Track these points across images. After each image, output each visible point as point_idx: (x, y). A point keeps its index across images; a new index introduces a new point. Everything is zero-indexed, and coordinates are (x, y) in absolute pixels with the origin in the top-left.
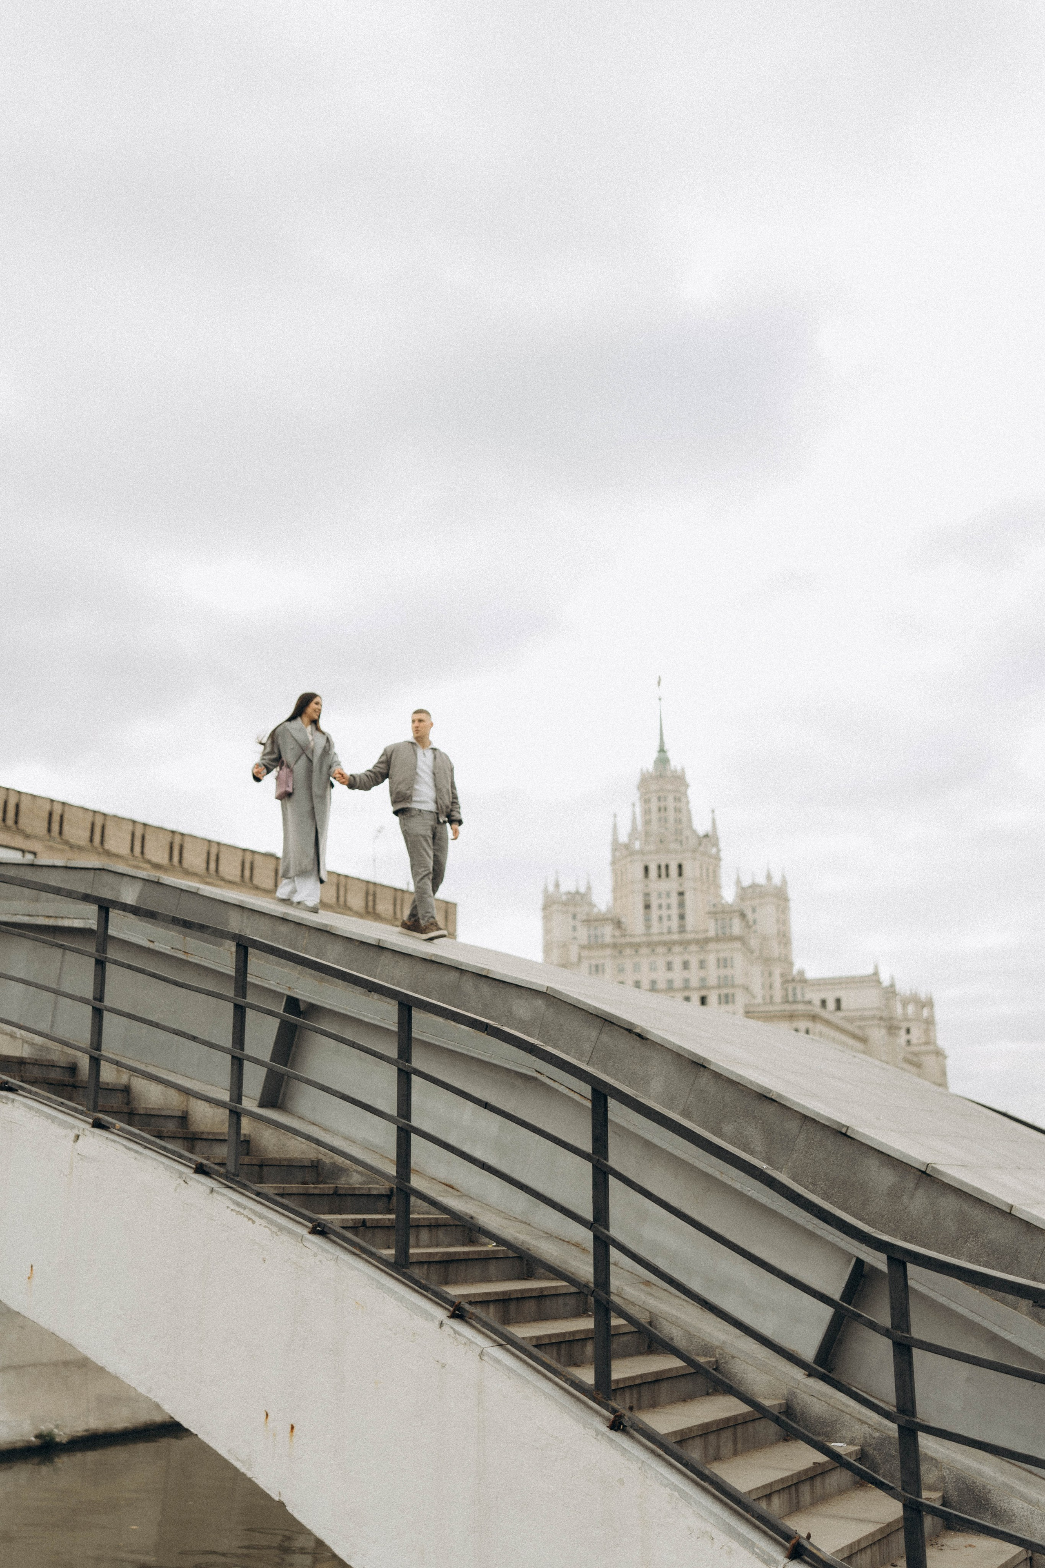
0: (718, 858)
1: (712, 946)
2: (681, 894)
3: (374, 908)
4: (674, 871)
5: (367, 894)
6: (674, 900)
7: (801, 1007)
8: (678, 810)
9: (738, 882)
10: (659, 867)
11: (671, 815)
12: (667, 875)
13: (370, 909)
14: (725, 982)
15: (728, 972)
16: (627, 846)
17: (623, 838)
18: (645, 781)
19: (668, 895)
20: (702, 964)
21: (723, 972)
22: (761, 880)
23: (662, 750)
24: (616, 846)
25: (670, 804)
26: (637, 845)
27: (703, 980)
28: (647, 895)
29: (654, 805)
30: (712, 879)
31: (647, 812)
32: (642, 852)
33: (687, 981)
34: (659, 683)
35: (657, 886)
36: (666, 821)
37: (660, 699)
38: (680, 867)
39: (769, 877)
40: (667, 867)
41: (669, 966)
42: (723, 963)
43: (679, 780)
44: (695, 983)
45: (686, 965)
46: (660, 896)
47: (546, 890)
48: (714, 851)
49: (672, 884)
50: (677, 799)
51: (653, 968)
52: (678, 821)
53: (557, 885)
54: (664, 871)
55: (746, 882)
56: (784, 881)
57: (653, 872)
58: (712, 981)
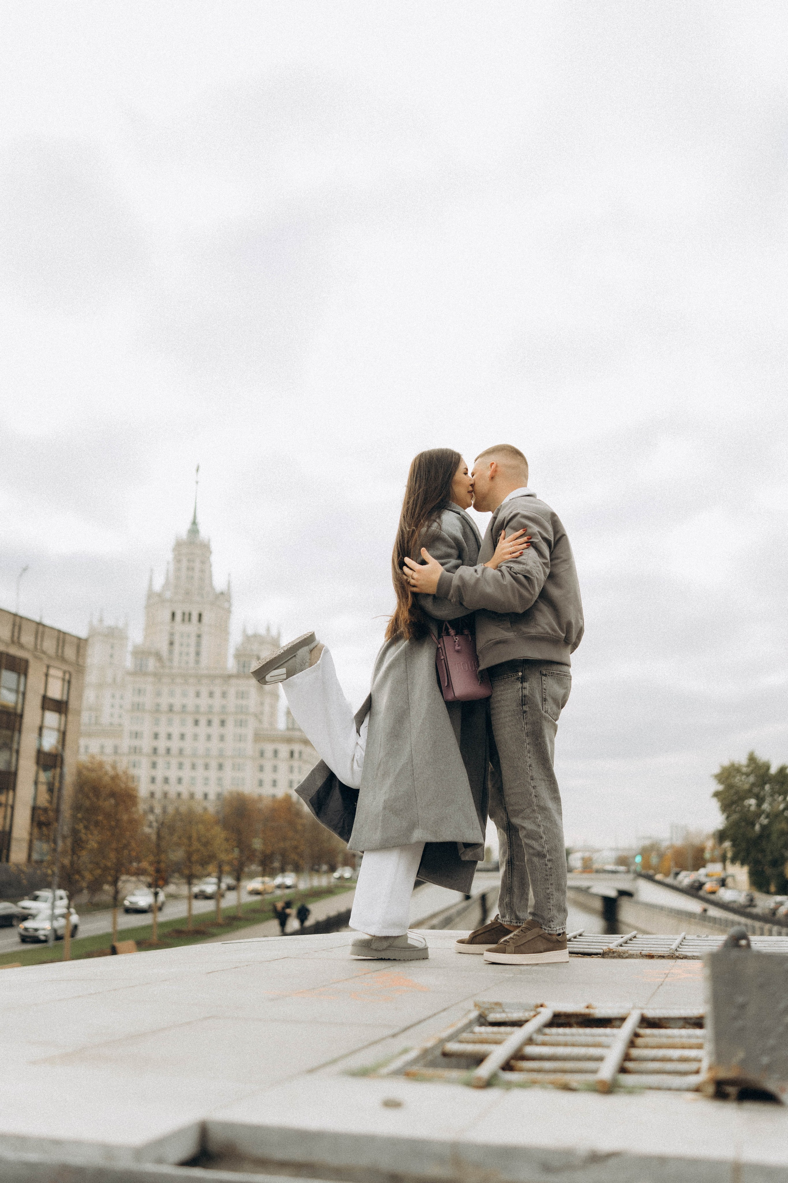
0: (229, 611)
1: (234, 681)
2: (199, 636)
3: (19, 638)
4: (195, 617)
5: (14, 625)
6: (193, 640)
7: (297, 734)
8: (202, 571)
9: (244, 631)
10: (184, 614)
11: (197, 574)
12: (190, 620)
13: (15, 638)
14: (241, 710)
15: (244, 702)
16: (159, 595)
17: (157, 587)
18: (179, 545)
19: (189, 636)
20: (224, 695)
21: (241, 702)
22: (262, 631)
23: (194, 523)
24: (151, 594)
25: (197, 565)
26: (168, 595)
27: (224, 707)
28: (172, 634)
29: (184, 564)
30: (223, 628)
31: (178, 570)
32: (171, 601)
33: (211, 707)
34: (197, 470)
35: (179, 627)
36: (192, 578)
37: (197, 482)
38: (200, 615)
39: (268, 629)
40: (190, 614)
41: (198, 695)
42: (242, 695)
43: (206, 548)
44: (217, 708)
45: (211, 695)
46: (182, 636)
47: (91, 623)
48: (226, 605)
49: (192, 628)
50: (203, 562)
51: (184, 695)
52: (202, 579)
53: (101, 620)
54: (187, 617)
55: (250, 632)
56: (279, 634)
57: (178, 617)
58: (231, 708)
